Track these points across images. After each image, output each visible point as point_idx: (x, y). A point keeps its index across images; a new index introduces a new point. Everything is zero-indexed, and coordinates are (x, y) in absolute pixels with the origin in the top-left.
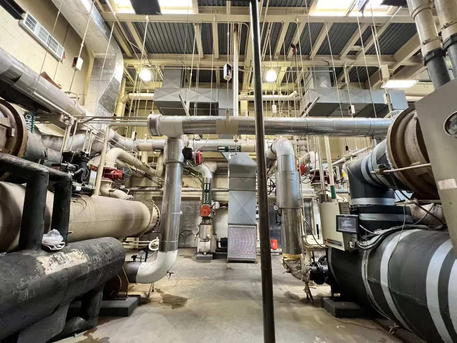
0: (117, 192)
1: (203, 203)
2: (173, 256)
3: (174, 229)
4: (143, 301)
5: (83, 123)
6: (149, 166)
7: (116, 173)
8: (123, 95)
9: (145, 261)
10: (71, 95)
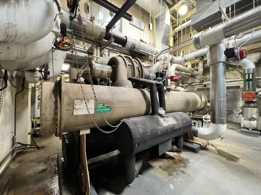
0: (178, 88)
1: (245, 90)
2: (223, 128)
3: (222, 110)
4: (204, 148)
5: (158, 56)
6: (193, 70)
7: (176, 78)
8: (172, 32)
9: (202, 127)
10: (151, 44)
